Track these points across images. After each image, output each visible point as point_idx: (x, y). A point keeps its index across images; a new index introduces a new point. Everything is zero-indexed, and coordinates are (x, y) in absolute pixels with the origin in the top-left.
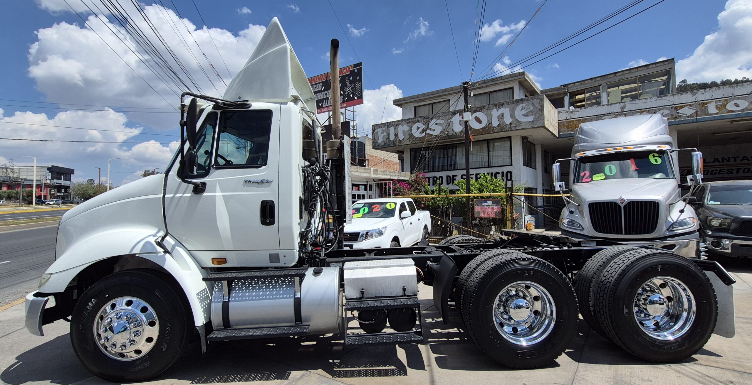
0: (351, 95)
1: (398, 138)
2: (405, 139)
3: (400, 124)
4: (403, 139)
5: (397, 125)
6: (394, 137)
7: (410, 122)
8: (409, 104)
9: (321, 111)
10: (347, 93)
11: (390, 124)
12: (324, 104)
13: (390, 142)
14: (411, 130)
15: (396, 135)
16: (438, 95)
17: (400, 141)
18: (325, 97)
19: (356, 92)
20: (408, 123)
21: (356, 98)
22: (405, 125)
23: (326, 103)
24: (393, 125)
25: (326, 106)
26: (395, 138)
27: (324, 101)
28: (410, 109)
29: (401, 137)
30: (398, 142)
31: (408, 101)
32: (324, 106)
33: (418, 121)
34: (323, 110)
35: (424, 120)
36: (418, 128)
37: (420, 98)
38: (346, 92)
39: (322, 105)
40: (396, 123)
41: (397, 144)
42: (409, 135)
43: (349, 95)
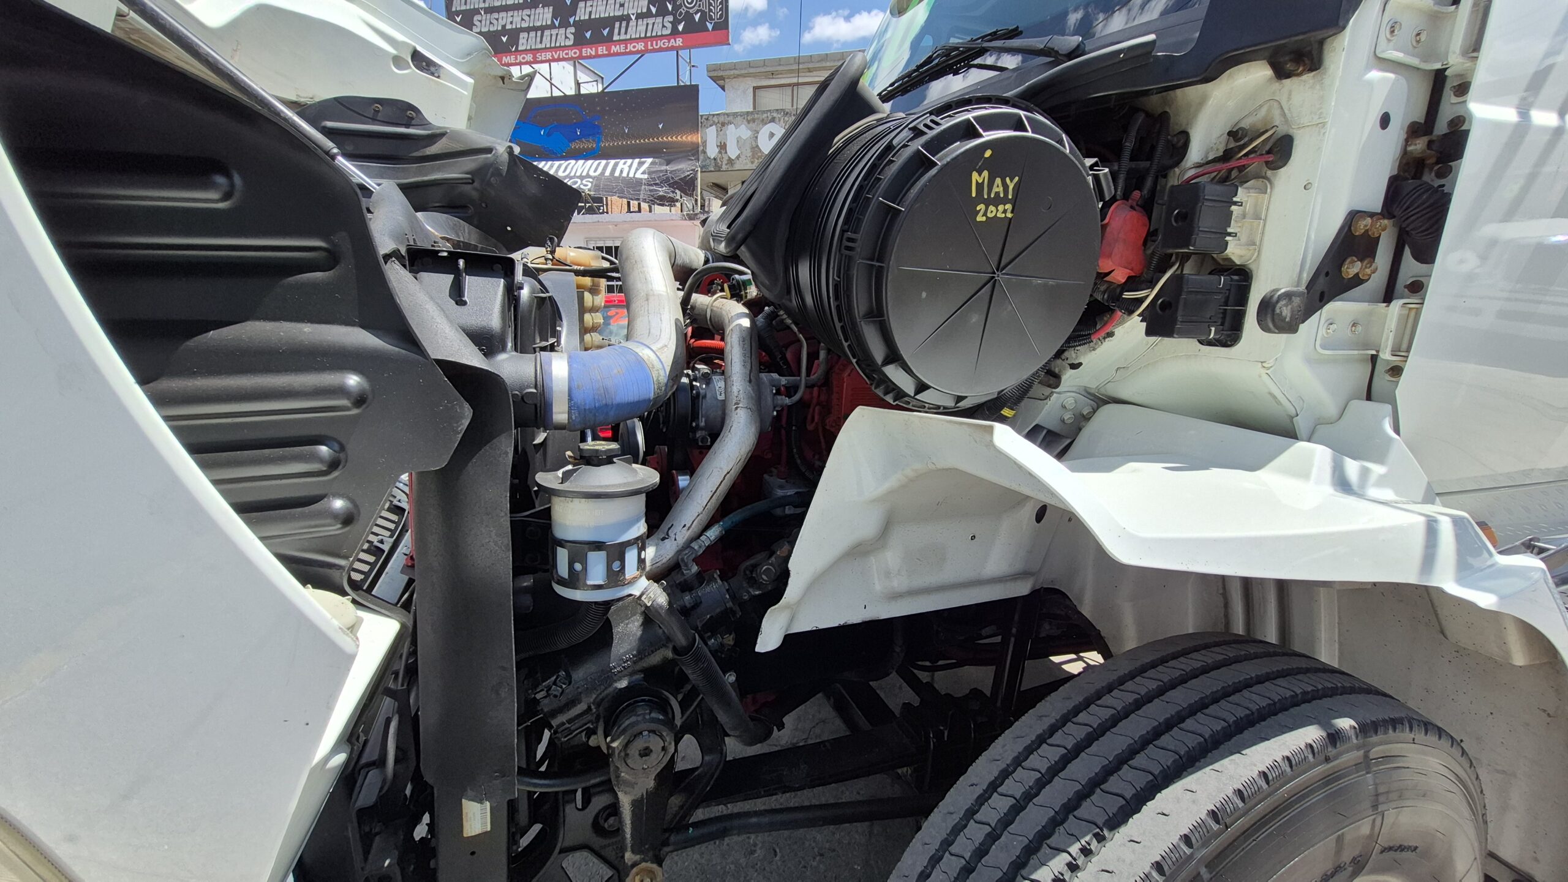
0: (697, 17)
1: (726, 153)
2: (743, 157)
3: (730, 123)
4: (738, 157)
5: (723, 124)
6: (717, 150)
7: (754, 120)
8: (741, 79)
9: (609, 49)
10: (683, 10)
11: (707, 119)
12: (616, 31)
13: (708, 161)
14: (757, 137)
15: (723, 147)
16: (811, 66)
17: (730, 161)
18: (618, 13)
19: (710, 10)
20: (749, 122)
21: (710, 27)
22: (743, 126)
23: (623, 30)
24: (714, 123)
25: (623, 37)
26: (720, 152)
27: (617, 25)
28: (744, 92)
29: (733, 152)
30: (725, 162)
31: (743, 72)
32: (616, 38)
33: (773, 120)
34: (614, 49)
35: (786, 119)
36: (772, 135)
37: (768, 69)
38: (680, 6)
39: (611, 33)
40: (722, 119)
41: (724, 167)
42: (752, 148)
43: (689, 17)
